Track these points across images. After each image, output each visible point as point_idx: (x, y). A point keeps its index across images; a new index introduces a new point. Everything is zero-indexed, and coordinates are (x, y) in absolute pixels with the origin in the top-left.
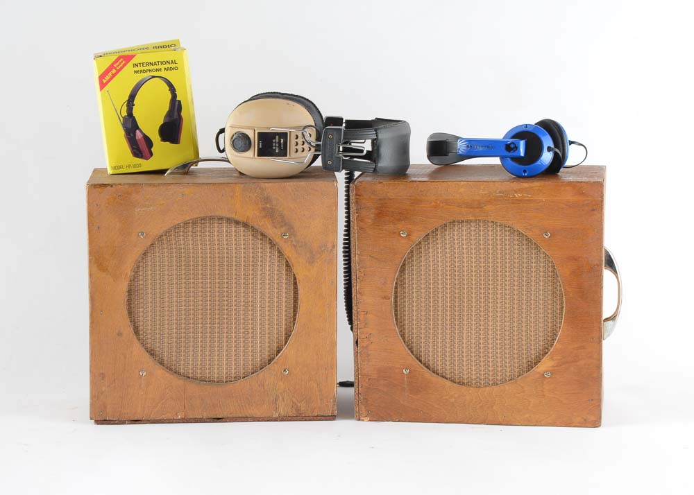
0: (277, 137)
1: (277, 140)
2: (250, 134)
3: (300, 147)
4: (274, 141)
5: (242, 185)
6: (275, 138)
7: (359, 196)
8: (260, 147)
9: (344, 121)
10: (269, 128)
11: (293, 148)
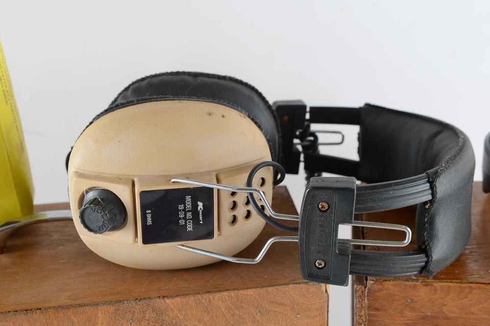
0: (188, 198)
1: (189, 205)
2: (123, 194)
3: (241, 211)
4: (181, 207)
5: (111, 309)
6: (183, 202)
7: (377, 310)
8: (149, 222)
9: (308, 109)
10: (167, 178)
11: (227, 215)
